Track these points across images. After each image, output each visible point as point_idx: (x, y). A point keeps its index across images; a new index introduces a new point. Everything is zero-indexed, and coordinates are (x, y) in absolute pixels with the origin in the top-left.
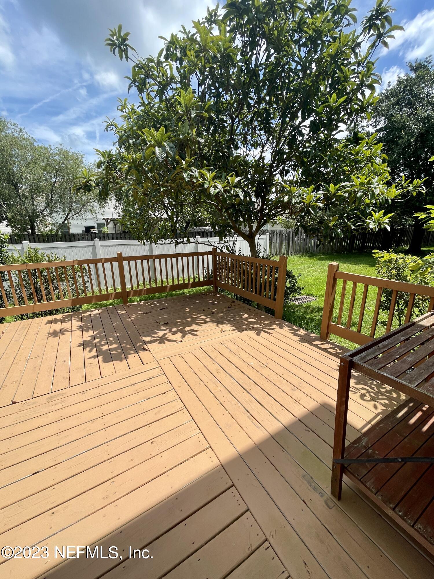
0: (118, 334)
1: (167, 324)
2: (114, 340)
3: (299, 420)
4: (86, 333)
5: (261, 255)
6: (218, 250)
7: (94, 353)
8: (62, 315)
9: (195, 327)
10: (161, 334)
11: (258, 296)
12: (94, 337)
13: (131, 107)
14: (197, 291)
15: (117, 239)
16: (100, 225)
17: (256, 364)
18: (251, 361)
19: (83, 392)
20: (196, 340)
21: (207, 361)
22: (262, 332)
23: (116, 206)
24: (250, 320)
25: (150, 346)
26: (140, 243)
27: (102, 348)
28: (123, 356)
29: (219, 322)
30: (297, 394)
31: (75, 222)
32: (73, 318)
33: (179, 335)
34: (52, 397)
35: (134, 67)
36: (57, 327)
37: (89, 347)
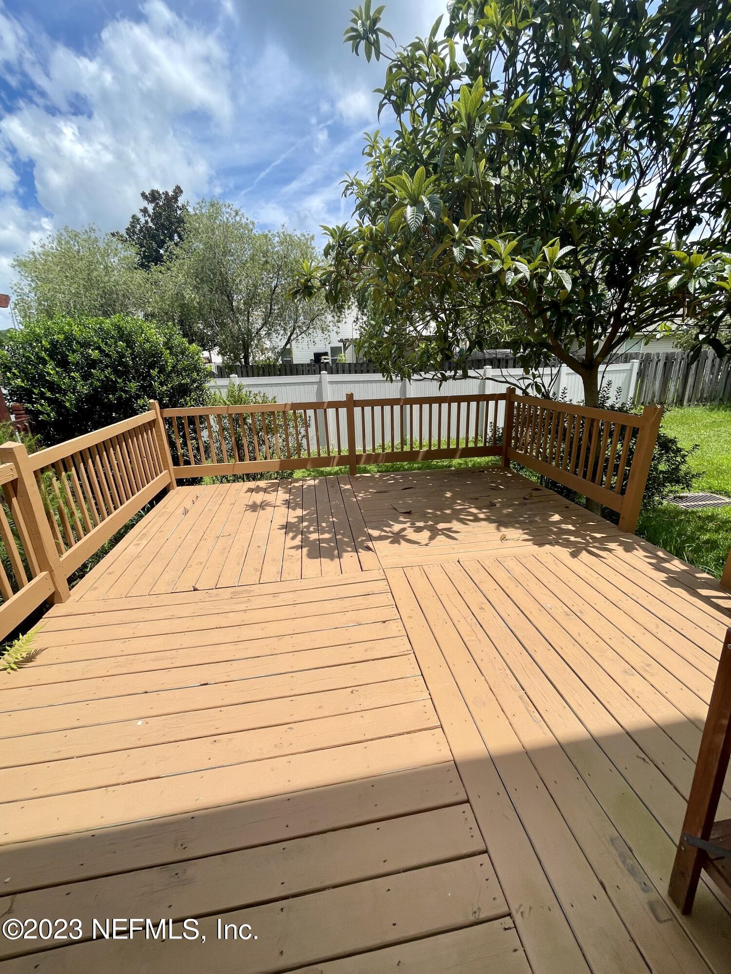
0: (334, 519)
1: (409, 513)
2: (327, 526)
3: (627, 733)
4: (293, 511)
5: (609, 403)
6: (519, 392)
7: (297, 541)
8: (266, 482)
9: (455, 525)
10: (397, 527)
11: (587, 482)
12: (302, 519)
13: (383, 145)
14: (474, 465)
15: (356, 372)
16: (335, 351)
17: (558, 610)
18: (549, 601)
19: (275, 594)
20: (453, 546)
21: (465, 586)
22: (584, 552)
23: (357, 319)
24: (564, 526)
25: (377, 545)
26: (385, 379)
27: (309, 536)
28: (336, 552)
29: (502, 522)
30: (634, 683)
31: (300, 345)
32: (280, 489)
33: (426, 534)
34: (237, 592)
35: (390, 69)
36: (259, 497)
37: (293, 532)
